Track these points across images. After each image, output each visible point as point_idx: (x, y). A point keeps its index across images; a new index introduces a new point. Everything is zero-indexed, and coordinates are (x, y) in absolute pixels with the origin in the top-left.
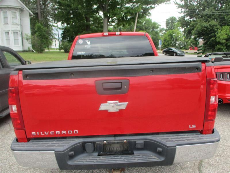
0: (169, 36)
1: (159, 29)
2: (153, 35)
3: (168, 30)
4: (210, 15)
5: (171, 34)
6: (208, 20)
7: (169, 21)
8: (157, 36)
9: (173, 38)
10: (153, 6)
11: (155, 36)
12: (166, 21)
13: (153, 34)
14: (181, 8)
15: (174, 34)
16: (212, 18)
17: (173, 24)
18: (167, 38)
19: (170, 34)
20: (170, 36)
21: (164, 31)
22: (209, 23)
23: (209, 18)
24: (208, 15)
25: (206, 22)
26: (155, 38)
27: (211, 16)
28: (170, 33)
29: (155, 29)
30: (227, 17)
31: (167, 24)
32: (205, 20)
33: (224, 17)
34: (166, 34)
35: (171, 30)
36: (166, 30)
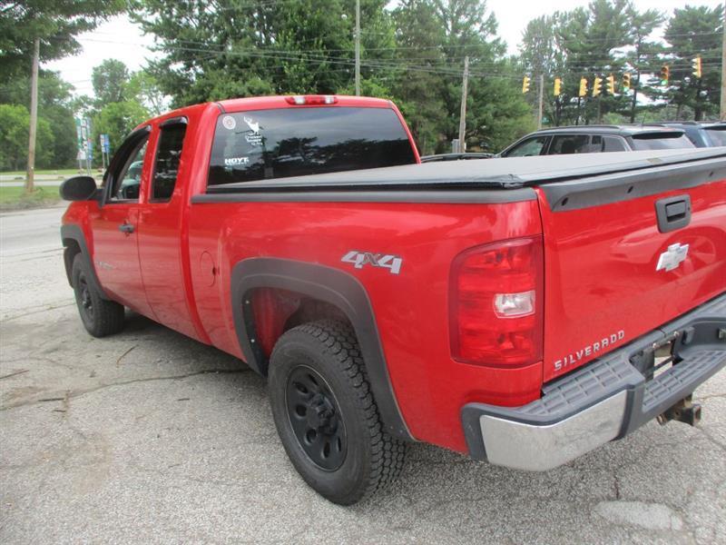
0: (110, 121)
1: (69, 100)
2: (53, 121)
3: (104, 102)
4: (246, 60)
5: (119, 115)
6: (241, 75)
7: (105, 74)
8: (67, 123)
9: (125, 130)
10: (89, 20)
11: (61, 123)
12: (92, 72)
13: (50, 117)
14: (153, 35)
15: (127, 116)
16: (251, 69)
17: (119, 85)
18: (107, 128)
19: (113, 115)
20: (116, 124)
21: (91, 108)
22: (247, 84)
23: (243, 71)
24: (239, 61)
25: (236, 80)
26: (61, 130)
27: (249, 64)
28: (112, 113)
29: (56, 100)
30: (289, 68)
31: (99, 82)
32: (233, 76)
33: (282, 69)
34: (100, 118)
35: (113, 104)
36: (97, 105)
